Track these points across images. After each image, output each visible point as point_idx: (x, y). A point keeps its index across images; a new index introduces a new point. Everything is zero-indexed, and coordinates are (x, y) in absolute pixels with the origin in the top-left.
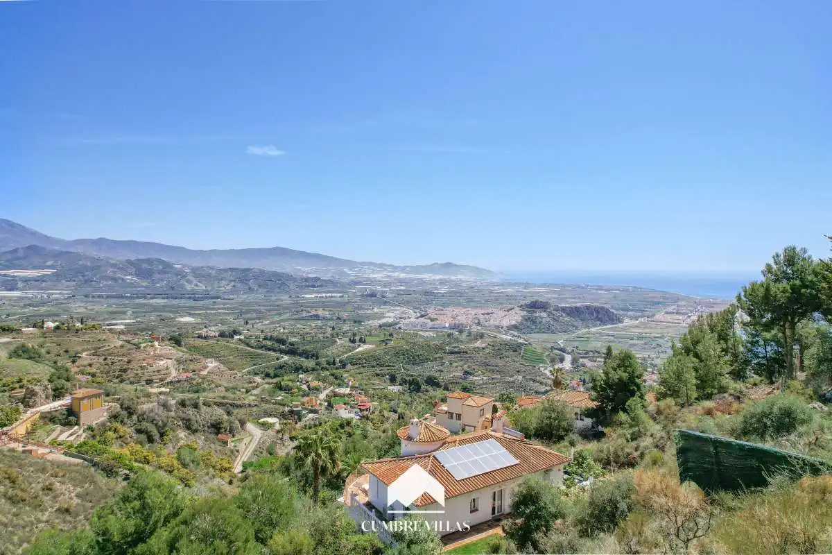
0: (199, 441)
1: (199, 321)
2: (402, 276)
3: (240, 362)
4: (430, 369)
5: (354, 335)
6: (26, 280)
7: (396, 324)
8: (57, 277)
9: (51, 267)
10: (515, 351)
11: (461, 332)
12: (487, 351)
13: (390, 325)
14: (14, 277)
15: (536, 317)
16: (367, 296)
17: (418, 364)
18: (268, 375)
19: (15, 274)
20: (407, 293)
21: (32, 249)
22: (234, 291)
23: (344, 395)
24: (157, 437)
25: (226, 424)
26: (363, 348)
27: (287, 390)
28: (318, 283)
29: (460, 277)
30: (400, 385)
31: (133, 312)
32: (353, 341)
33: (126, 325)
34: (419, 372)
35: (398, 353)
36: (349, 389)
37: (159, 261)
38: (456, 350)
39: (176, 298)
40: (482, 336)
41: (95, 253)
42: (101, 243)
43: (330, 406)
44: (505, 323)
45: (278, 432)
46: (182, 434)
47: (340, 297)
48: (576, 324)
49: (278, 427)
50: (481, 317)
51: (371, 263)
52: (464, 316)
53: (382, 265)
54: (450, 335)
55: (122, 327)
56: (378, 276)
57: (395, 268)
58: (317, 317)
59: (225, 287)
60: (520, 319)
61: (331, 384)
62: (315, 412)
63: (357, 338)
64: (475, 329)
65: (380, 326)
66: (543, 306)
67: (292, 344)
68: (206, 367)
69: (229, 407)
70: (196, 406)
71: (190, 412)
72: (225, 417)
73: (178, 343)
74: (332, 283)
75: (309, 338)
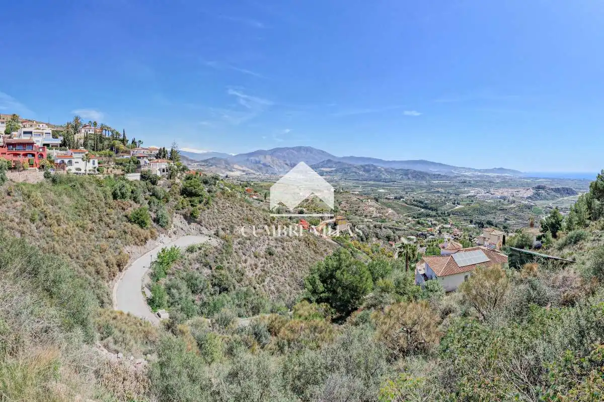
0: (381, 243)
1: (386, 191)
2: (479, 174)
3: (402, 211)
4: (490, 217)
5: (455, 201)
7: (475, 196)
8: (336, 171)
10: (529, 209)
11: (505, 200)
12: (516, 209)
13: (472, 196)
15: (540, 193)
16: (462, 182)
17: (484, 215)
18: (414, 217)
19: (324, 170)
20: (481, 181)
21: (329, 161)
22: (402, 179)
23: (447, 228)
25: (392, 237)
26: (458, 207)
27: (422, 224)
28: (440, 177)
29: (506, 174)
30: (475, 224)
32: (454, 204)
33: (359, 192)
34: (483, 218)
35: (475, 209)
36: (450, 225)
37: (372, 165)
38: (502, 208)
39: (378, 181)
40: (514, 202)
43: (440, 232)
44: (525, 196)
45: (415, 243)
46: (374, 239)
47: (449, 183)
48: (557, 196)
49: (415, 241)
50: (514, 193)
51: (464, 168)
52: (507, 192)
53: (469, 169)
54: (500, 201)
56: (467, 173)
57: (476, 170)
58: (438, 192)
59: (398, 177)
60: (532, 194)
61: (442, 223)
62: (433, 235)
63: (456, 202)
64: (511, 198)
65: (467, 197)
66: (543, 188)
67: (426, 204)
68: (387, 212)
69: (395, 230)
70: (380, 228)
71: (378, 230)
72: (392, 234)
73: (377, 200)
74: (446, 176)
75: (434, 202)
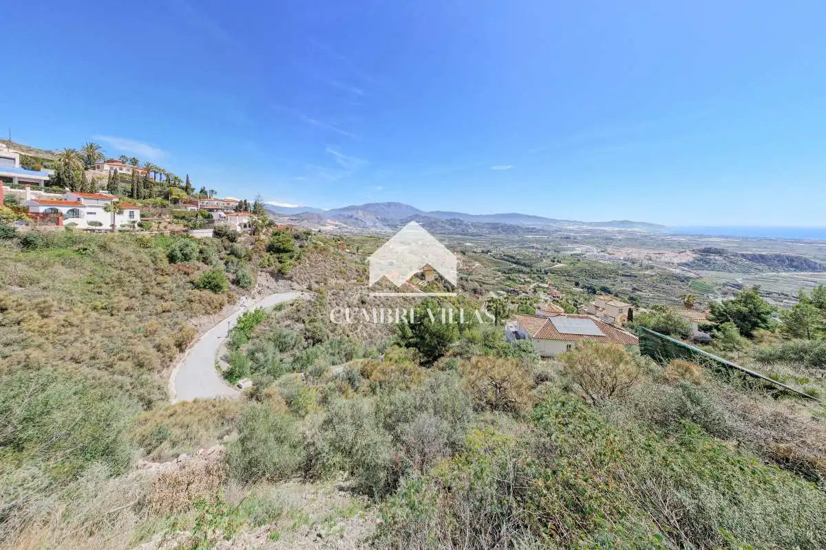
0: (467, 295)
1: (473, 245)
2: (590, 228)
3: (490, 265)
4: (607, 283)
5: (554, 258)
7: (583, 255)
10: (682, 281)
11: (633, 263)
12: (655, 278)
13: (579, 255)
15: (711, 259)
16: (564, 238)
17: (596, 279)
18: (505, 273)
20: (592, 237)
21: (417, 216)
22: (490, 233)
23: (544, 288)
24: (451, 290)
26: (559, 265)
28: (534, 231)
29: (634, 229)
30: (582, 288)
32: (553, 261)
34: (595, 283)
35: (582, 271)
36: (548, 285)
37: (459, 220)
38: (628, 274)
39: (465, 235)
40: (652, 268)
42: (438, 213)
43: (535, 291)
44: (676, 261)
48: (760, 268)
49: (505, 296)
50: (653, 255)
51: (567, 221)
52: (637, 253)
53: (574, 222)
54: (624, 264)
56: (572, 228)
58: (533, 247)
59: (485, 231)
60: (691, 260)
61: (538, 281)
62: (527, 293)
63: (556, 260)
64: (646, 262)
65: (572, 255)
66: (719, 252)
67: (518, 259)
68: (474, 265)
69: (482, 283)
70: (467, 280)
71: (464, 283)
72: (479, 287)
73: (464, 254)
74: (543, 231)
75: (527, 257)
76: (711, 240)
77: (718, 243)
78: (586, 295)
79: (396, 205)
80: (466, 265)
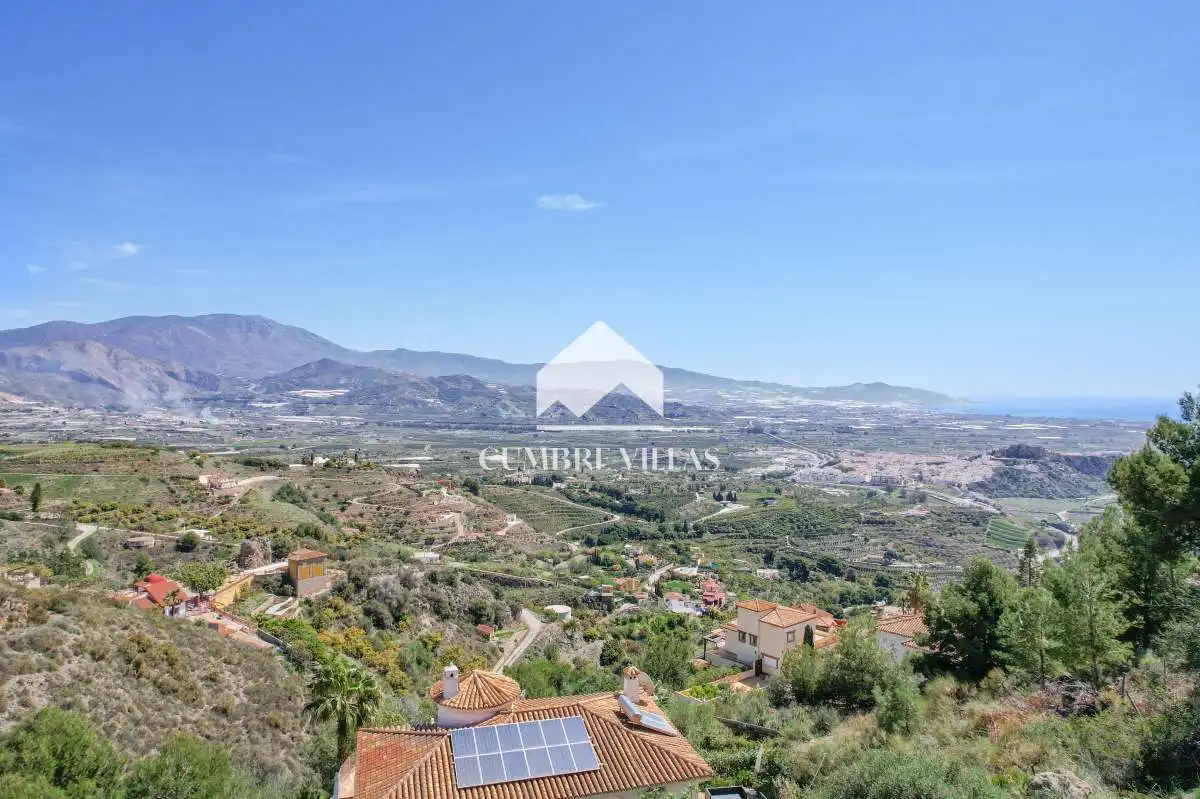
0: (449, 632)
2: (806, 402)
3: (553, 521)
4: (831, 547)
5: (723, 488)
6: (317, 402)
7: (789, 474)
8: (349, 399)
9: (344, 386)
10: (976, 524)
11: (889, 490)
12: (929, 523)
13: (781, 476)
14: (305, 398)
15: (1019, 471)
16: (749, 431)
17: (814, 537)
18: (587, 542)
19: (307, 395)
20: (810, 428)
21: (325, 364)
22: (561, 421)
23: (686, 579)
25: (489, 610)
26: (730, 509)
27: (607, 564)
28: (679, 411)
29: (893, 405)
30: (780, 568)
31: (432, 447)
32: (719, 498)
33: (421, 463)
34: (814, 549)
35: (785, 518)
36: (696, 569)
37: (469, 379)
38: (877, 518)
39: (487, 429)
40: (922, 498)
41: (393, 368)
42: (400, 354)
44: (965, 479)
45: (566, 627)
46: (427, 620)
47: (709, 432)
48: (1092, 485)
50: (926, 468)
51: (756, 383)
52: (897, 465)
53: (773, 386)
54: (871, 495)
55: (417, 466)
56: (767, 402)
57: (793, 391)
59: (551, 414)
60: (990, 474)
61: (671, 560)
63: (725, 494)
64: (912, 485)
65: (763, 477)
66: (1033, 454)
67: (630, 499)
68: (504, 526)
69: (501, 585)
72: (490, 599)
73: (474, 490)
74: (699, 411)
75: (656, 491)
76: (1022, 426)
77: (1032, 434)
78: (786, 588)
79: (248, 324)
80: (477, 528)
